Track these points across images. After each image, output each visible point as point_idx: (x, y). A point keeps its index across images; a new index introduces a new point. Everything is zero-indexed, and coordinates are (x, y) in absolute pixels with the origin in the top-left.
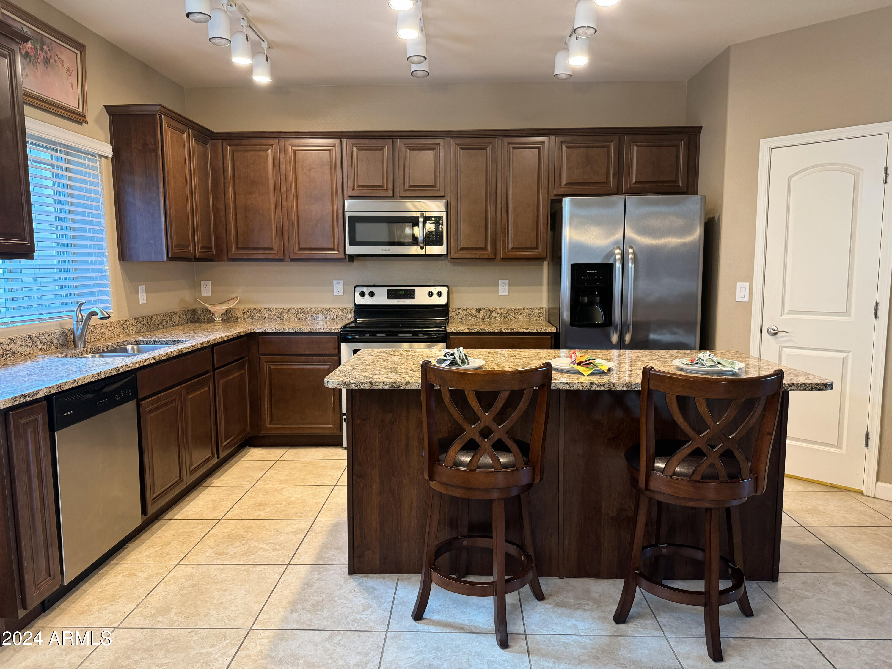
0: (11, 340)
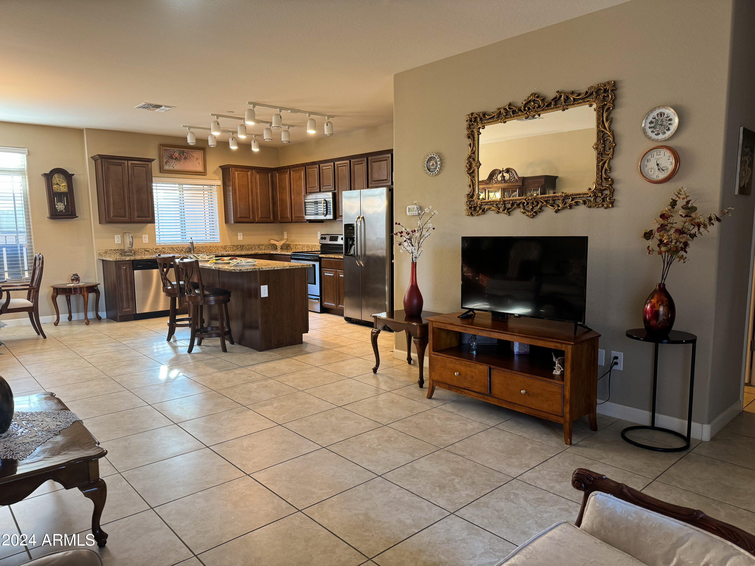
0: (163, 248)
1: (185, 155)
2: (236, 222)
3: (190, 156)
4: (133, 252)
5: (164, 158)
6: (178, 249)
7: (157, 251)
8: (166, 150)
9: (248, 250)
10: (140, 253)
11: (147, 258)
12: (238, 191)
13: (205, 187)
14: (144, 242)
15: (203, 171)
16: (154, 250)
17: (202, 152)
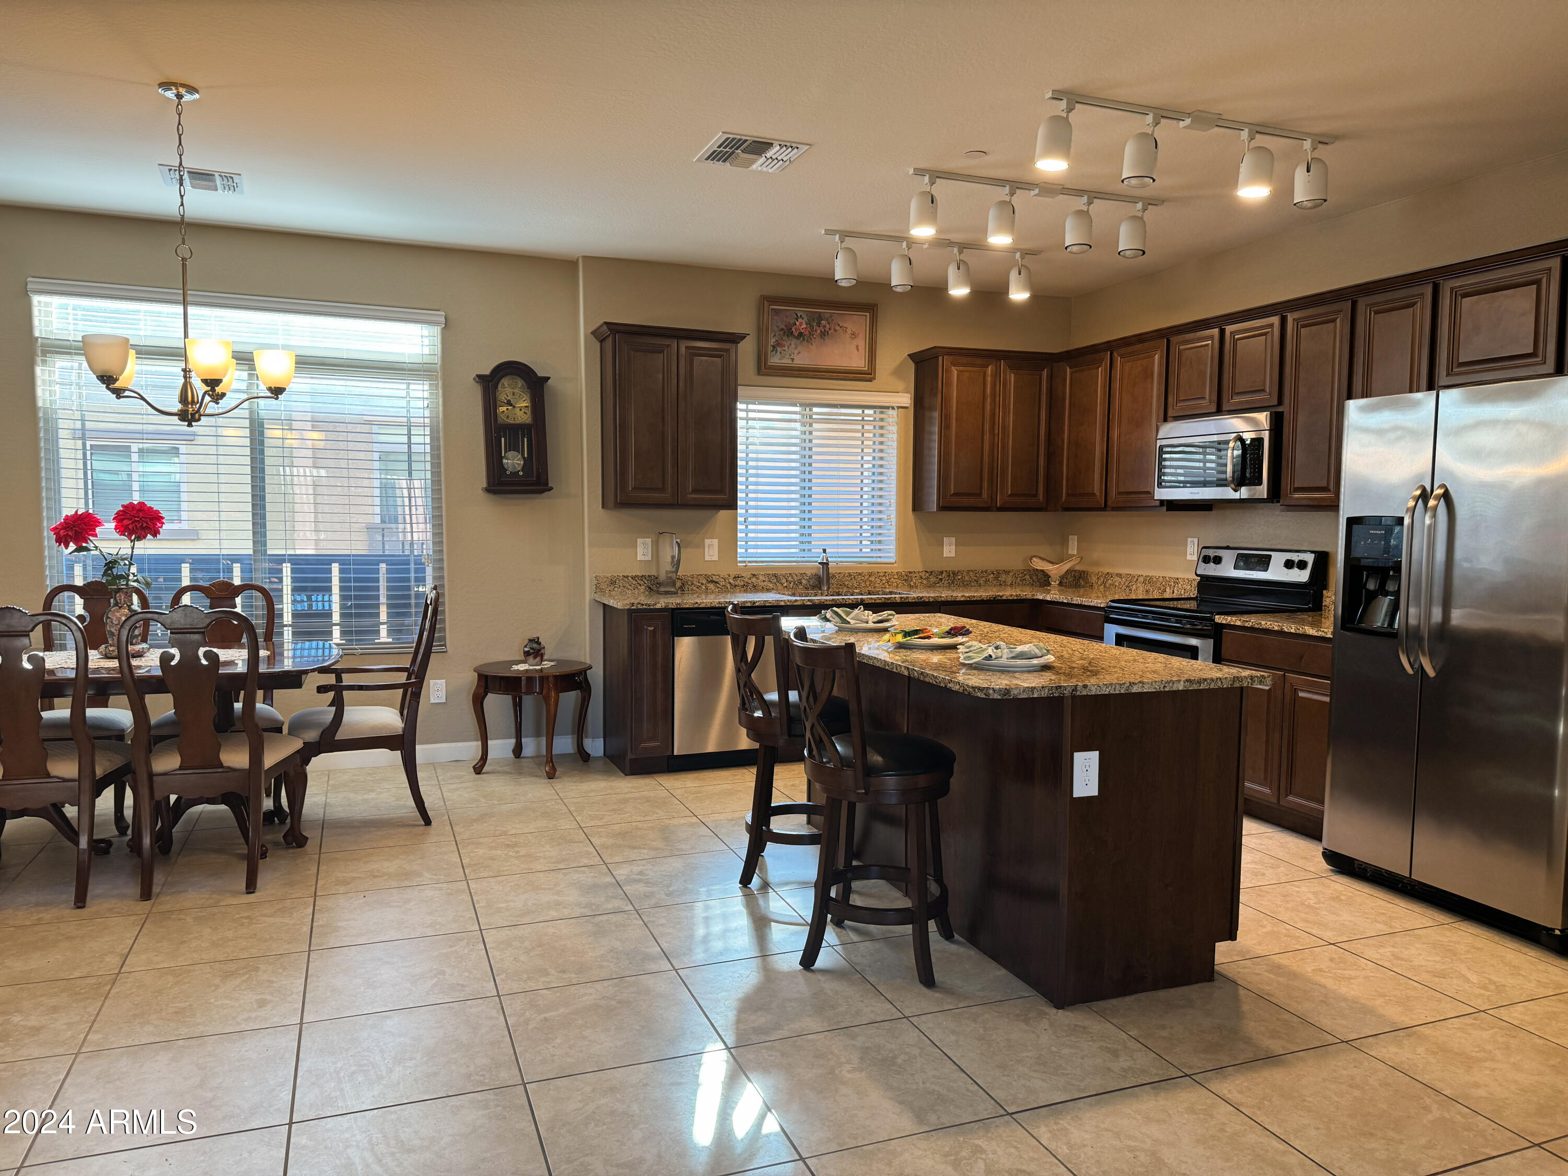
0: (754, 575)
1: (824, 326)
2: (942, 508)
3: (838, 328)
4: (678, 584)
5: (771, 335)
6: (790, 579)
7: (738, 582)
8: (776, 312)
9: (966, 585)
10: (695, 588)
11: (709, 606)
12: (957, 419)
13: (867, 412)
14: (707, 558)
15: (866, 369)
16: (731, 581)
17: (868, 314)
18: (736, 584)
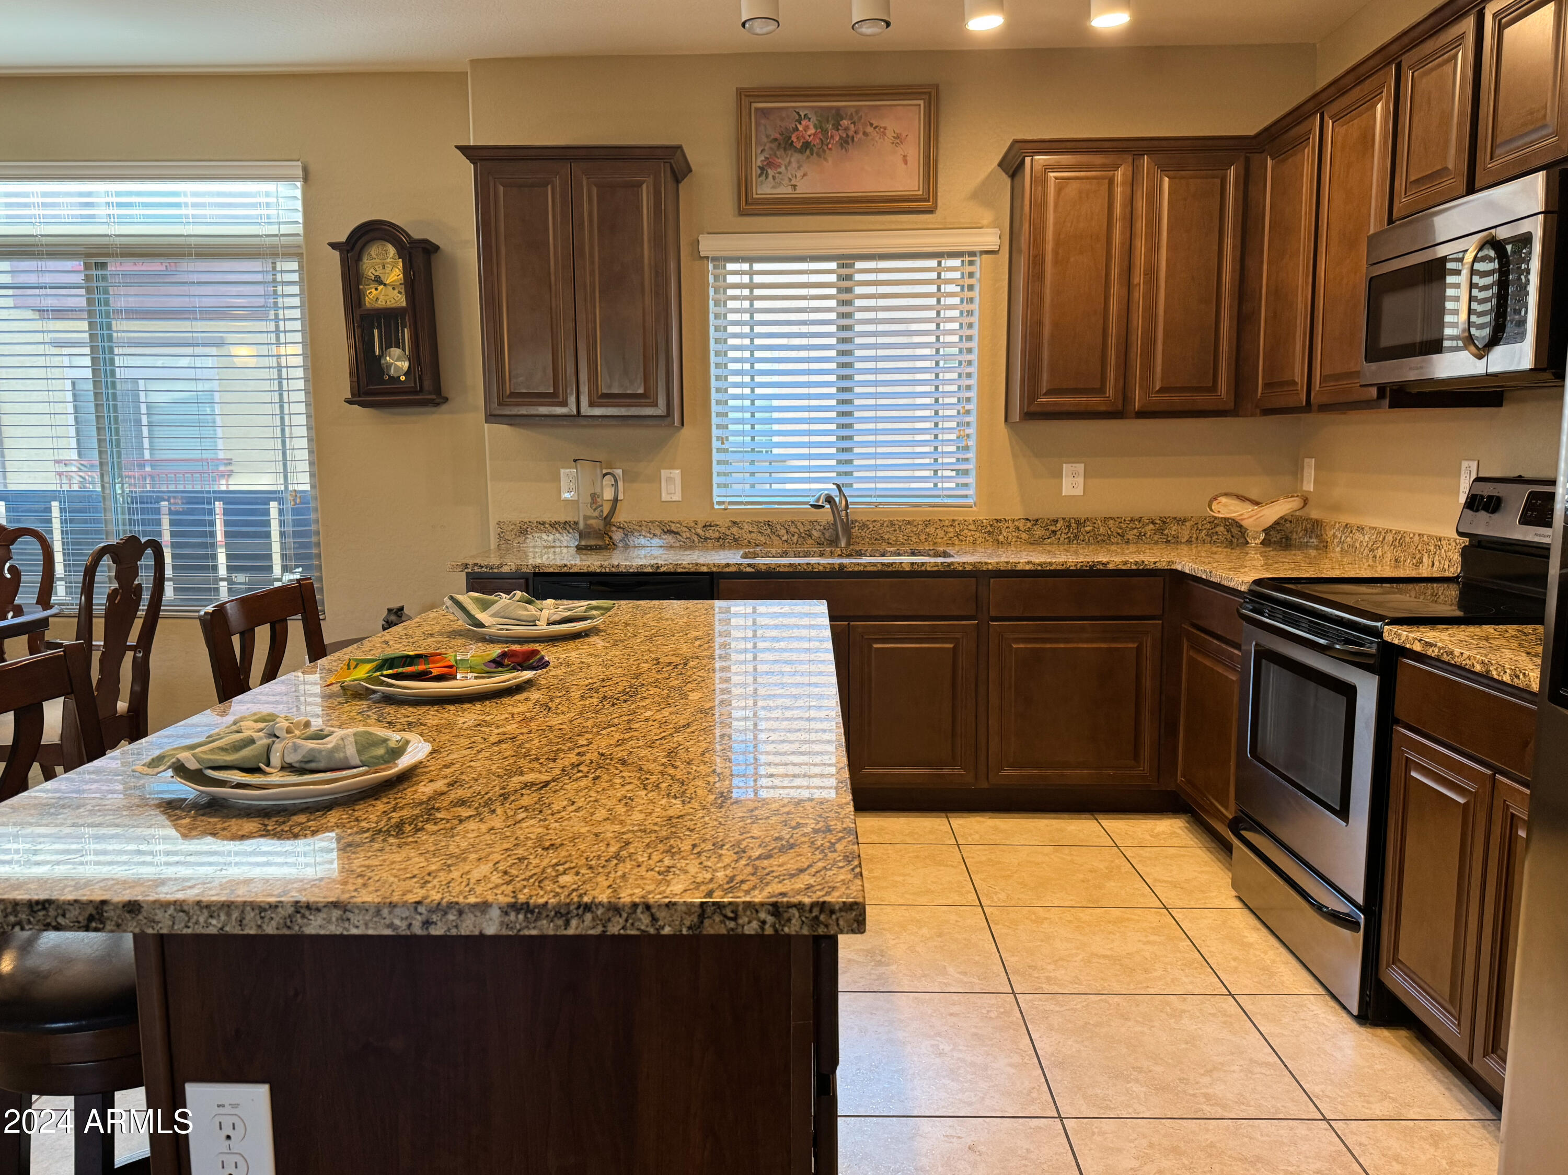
0: (735, 523)
1: (846, 129)
2: (1029, 415)
3: (869, 129)
5: (757, 151)
6: (792, 529)
7: (710, 533)
8: (764, 113)
12: (1056, 262)
14: (665, 497)
15: (920, 192)
16: (699, 531)
17: (921, 102)
18: (708, 535)
